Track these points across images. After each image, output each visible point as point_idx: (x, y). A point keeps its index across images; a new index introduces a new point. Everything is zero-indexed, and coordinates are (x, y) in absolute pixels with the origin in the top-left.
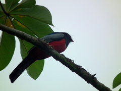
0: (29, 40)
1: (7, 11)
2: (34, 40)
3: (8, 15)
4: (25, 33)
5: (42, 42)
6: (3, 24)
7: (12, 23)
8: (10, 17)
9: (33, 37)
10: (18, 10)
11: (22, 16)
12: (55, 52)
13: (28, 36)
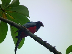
0: (16, 26)
1: (3, 9)
3: (4, 11)
4: (13, 22)
5: (23, 27)
6: (1, 16)
7: (6, 16)
8: (5, 12)
9: (18, 25)
10: (9, 8)
11: (11, 12)
12: (31, 33)
13: (15, 23)
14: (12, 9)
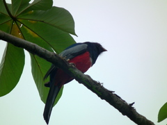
0: (42, 55)
1: (14, 14)
2: (49, 55)
3: (15, 19)
4: (37, 46)
5: (59, 58)
6: (7, 32)
7: (20, 30)
8: (18, 23)
10: (29, 13)
11: (34, 22)
12: (77, 71)
13: (42, 49)
14: (35, 14)
